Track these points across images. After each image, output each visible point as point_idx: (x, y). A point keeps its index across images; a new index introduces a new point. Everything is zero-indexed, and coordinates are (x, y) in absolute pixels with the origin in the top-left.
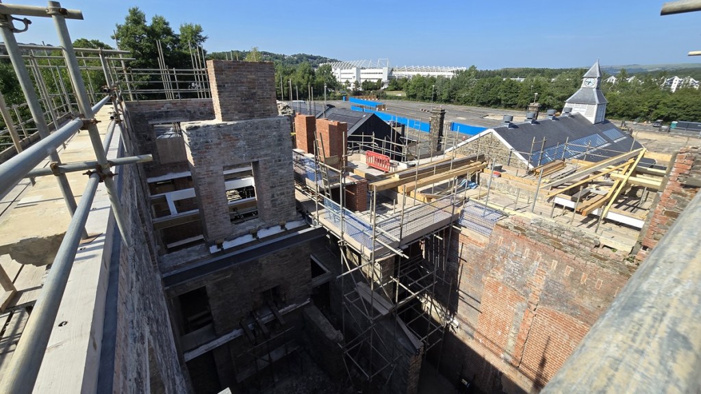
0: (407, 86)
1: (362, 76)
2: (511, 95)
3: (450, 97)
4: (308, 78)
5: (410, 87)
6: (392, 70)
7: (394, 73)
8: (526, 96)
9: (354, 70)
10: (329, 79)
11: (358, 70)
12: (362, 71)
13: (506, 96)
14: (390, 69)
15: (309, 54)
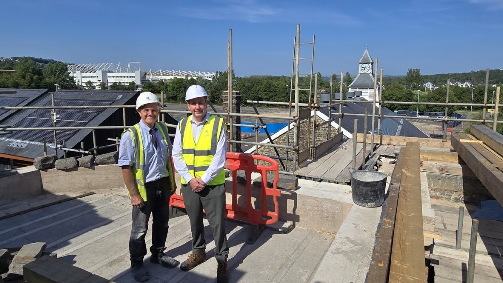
0: (166, 88)
1: (110, 80)
2: (271, 94)
3: (214, 98)
4: (32, 78)
5: (169, 89)
6: (146, 74)
7: (148, 77)
8: (284, 95)
9: (99, 73)
10: (64, 80)
11: (104, 73)
12: (109, 74)
13: (266, 94)
14: (143, 73)
15: (38, 57)
